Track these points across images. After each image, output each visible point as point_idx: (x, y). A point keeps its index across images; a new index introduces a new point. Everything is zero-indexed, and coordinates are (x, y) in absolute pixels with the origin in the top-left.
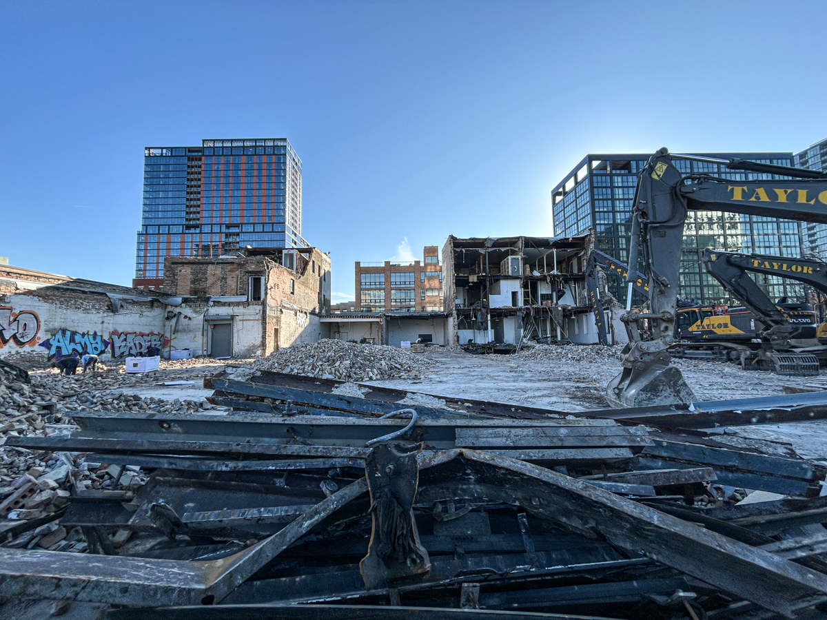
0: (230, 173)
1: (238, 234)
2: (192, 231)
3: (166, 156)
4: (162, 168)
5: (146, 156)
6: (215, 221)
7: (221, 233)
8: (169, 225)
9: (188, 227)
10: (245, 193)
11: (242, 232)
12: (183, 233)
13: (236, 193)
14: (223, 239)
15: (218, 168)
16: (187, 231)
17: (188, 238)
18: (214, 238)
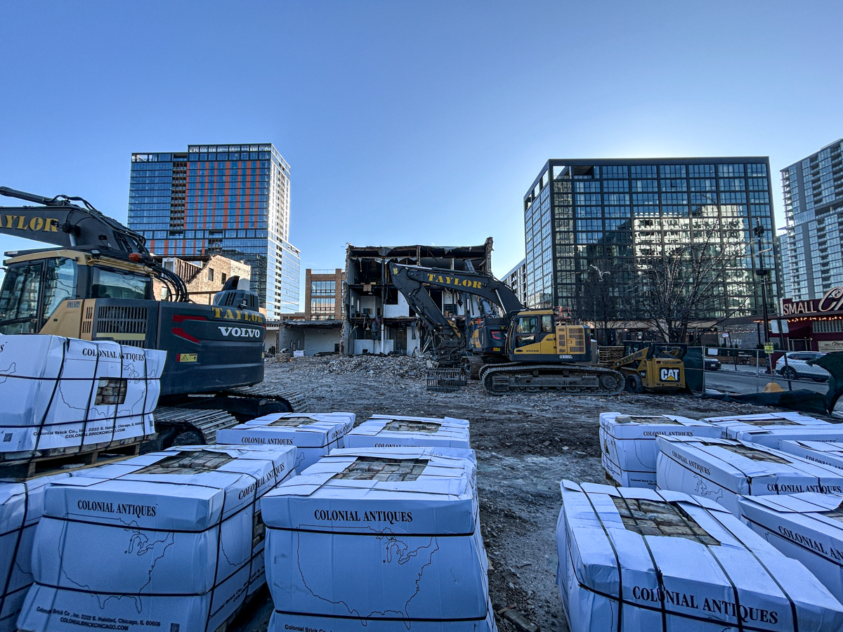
0: (215, 179)
1: (221, 240)
2: (177, 236)
3: (152, 162)
4: (148, 174)
5: (132, 162)
6: (198, 226)
7: (204, 239)
8: (153, 231)
9: (173, 233)
10: (229, 199)
11: (225, 238)
12: (167, 239)
13: (220, 199)
14: (207, 245)
15: (203, 173)
16: (171, 237)
17: (172, 244)
18: (197, 243)
